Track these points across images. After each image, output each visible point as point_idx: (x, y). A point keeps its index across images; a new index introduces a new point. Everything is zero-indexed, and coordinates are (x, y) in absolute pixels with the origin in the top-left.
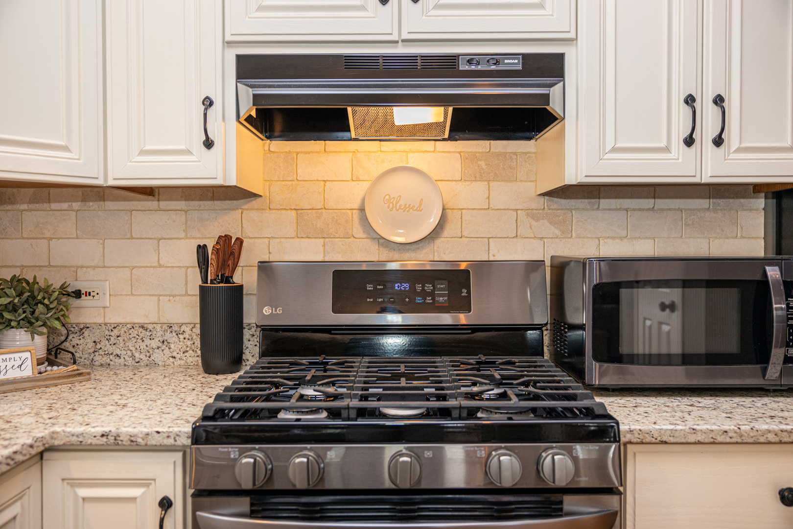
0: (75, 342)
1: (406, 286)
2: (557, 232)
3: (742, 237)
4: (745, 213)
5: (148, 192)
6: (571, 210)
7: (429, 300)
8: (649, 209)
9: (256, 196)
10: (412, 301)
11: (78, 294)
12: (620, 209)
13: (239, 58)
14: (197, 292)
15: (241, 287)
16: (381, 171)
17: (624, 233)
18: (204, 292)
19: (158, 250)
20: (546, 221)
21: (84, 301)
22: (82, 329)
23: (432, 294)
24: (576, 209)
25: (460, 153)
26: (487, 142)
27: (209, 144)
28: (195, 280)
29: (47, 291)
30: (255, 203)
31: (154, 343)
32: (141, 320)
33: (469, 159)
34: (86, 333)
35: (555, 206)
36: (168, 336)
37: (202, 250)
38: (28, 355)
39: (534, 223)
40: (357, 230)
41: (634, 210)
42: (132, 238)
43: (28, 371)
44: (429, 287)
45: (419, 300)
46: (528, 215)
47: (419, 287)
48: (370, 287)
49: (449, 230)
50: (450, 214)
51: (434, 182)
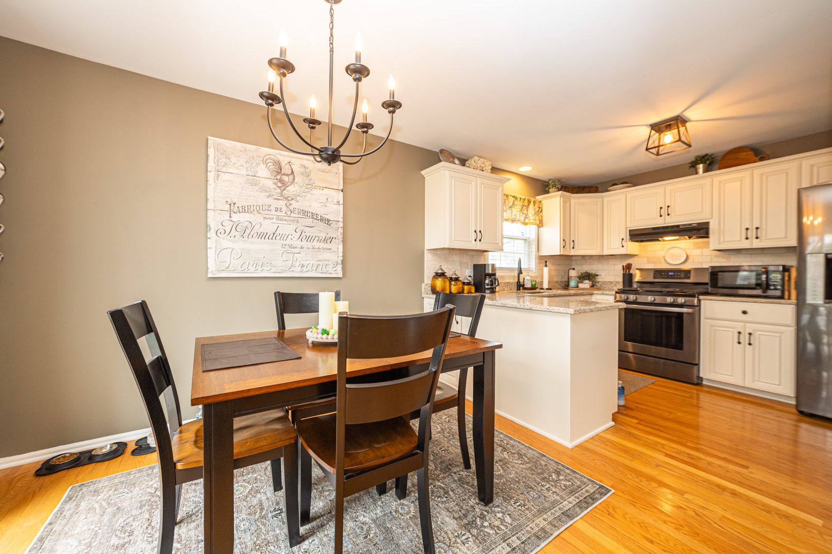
0: (597, 284)
1: (672, 274)
2: (725, 261)
6: (730, 255)
7: (679, 277)
8: (760, 254)
9: (637, 255)
10: (674, 277)
11: (597, 275)
12: (749, 254)
13: (630, 230)
14: (622, 275)
15: (633, 274)
16: (670, 247)
17: (750, 260)
18: (623, 274)
19: (615, 267)
20: (721, 258)
21: (599, 277)
22: (598, 282)
24: (732, 255)
25: (693, 242)
26: (702, 239)
27: (623, 246)
28: (622, 272)
29: (592, 275)
31: (613, 285)
32: (610, 281)
33: (695, 243)
34: (600, 283)
35: (725, 254)
36: (616, 284)
37: (623, 266)
38: (587, 284)
40: (663, 261)
41: (754, 254)
42: (609, 264)
43: (589, 287)
44: (679, 274)
45: (676, 277)
47: (676, 274)
48: (663, 274)
49: (690, 261)
50: (690, 257)
51: (684, 250)
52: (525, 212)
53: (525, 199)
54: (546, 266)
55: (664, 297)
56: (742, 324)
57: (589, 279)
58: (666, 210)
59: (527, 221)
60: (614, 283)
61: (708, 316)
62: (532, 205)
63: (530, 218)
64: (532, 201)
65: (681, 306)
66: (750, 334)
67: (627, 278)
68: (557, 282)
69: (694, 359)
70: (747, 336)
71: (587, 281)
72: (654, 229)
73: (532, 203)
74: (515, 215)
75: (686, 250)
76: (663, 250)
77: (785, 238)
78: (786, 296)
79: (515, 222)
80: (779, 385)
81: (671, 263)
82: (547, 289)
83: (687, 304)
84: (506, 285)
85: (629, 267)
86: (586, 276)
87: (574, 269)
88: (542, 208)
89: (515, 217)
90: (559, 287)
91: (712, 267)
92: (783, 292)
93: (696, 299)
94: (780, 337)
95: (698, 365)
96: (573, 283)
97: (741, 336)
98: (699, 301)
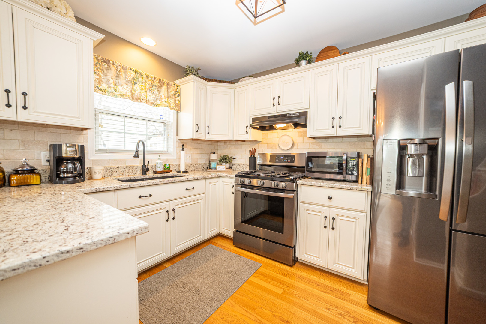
0: (234, 166)
1: (283, 158)
2: (318, 147)
3: (366, 148)
4: (368, 142)
5: (244, 141)
6: (321, 142)
7: (287, 161)
8: (341, 142)
9: (260, 141)
10: (284, 160)
11: (234, 158)
12: (333, 142)
13: (252, 118)
15: (256, 157)
16: (282, 135)
17: (334, 147)
18: (250, 157)
19: (246, 151)
20: (316, 145)
21: (235, 159)
23: (287, 159)
24: (323, 142)
25: (298, 131)
26: (303, 129)
27: (247, 133)
29: (228, 157)
30: (260, 143)
31: (244, 167)
32: (243, 163)
33: (299, 132)
34: (235, 165)
35: (318, 142)
37: (250, 150)
38: (225, 167)
39: (313, 145)
40: (278, 147)
41: (337, 142)
42: (242, 149)
43: (225, 169)
44: (287, 158)
45: (285, 160)
46: (312, 144)
47: (285, 158)
48: (277, 158)
49: (295, 147)
50: (295, 144)
51: (292, 138)
52: (156, 92)
53: (155, 78)
54: (183, 150)
55: (271, 181)
56: (328, 208)
57: (225, 162)
58: (277, 100)
59: (158, 102)
60: (245, 165)
61: (303, 200)
62: (165, 87)
63: (163, 100)
64: (166, 82)
65: (282, 191)
66: (334, 219)
67: (253, 161)
68: (200, 164)
69: (292, 243)
70: (331, 220)
71: (224, 164)
72: (269, 117)
73: (166, 84)
74: (140, 93)
75: (293, 138)
76: (278, 137)
77: (359, 127)
78: (360, 182)
79: (139, 101)
80: (353, 268)
81: (283, 148)
82: (184, 172)
83: (287, 188)
84: (127, 169)
85: (253, 151)
86: (223, 159)
87: (214, 153)
88: (180, 92)
89: (139, 95)
90: (202, 168)
91: (308, 153)
92: (357, 177)
93: (295, 183)
94: (356, 221)
95: (294, 247)
96: (213, 165)
97: (327, 220)
98: (297, 185)
